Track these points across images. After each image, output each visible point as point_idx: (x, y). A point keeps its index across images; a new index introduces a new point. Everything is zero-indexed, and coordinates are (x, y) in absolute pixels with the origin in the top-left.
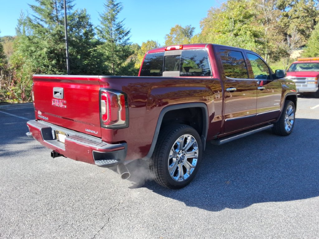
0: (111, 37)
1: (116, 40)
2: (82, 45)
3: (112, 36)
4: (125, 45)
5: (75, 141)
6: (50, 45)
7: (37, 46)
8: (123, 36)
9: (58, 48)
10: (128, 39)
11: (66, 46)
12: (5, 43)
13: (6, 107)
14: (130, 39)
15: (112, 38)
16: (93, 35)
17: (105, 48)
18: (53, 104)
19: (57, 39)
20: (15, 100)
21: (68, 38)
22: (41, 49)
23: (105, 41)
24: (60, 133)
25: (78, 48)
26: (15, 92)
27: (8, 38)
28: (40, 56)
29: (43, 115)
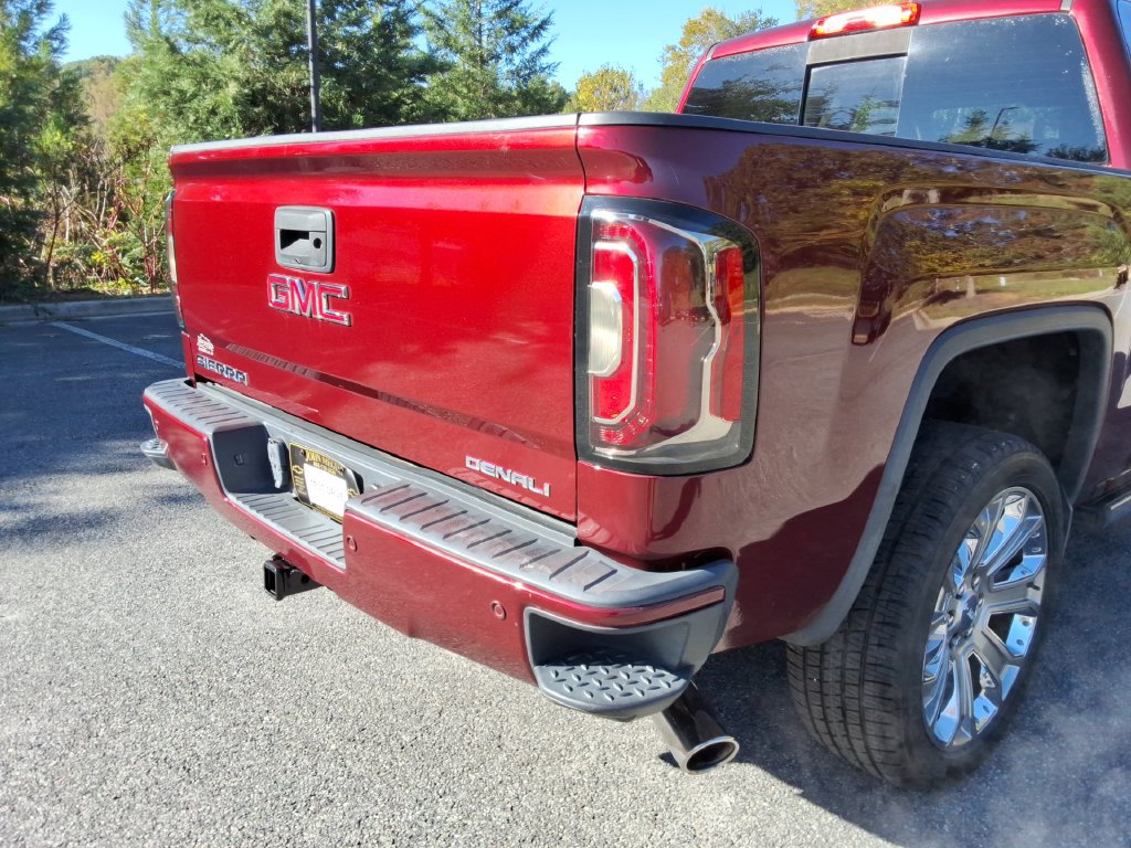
0: (477, 43)
1: (497, 57)
2: (370, 71)
3: (480, 41)
4: (529, 74)
5: (411, 531)
6: (251, 70)
7: (203, 74)
8: (524, 39)
9: (280, 84)
10: (544, 51)
11: (312, 74)
12: (96, 84)
13: (85, 308)
14: (549, 49)
15: (481, 47)
16: (410, 32)
17: (453, 87)
18: (276, 304)
19: (276, 47)
20: (121, 280)
21: (319, 45)
22: (218, 86)
23: (456, 59)
24: (311, 463)
25: (355, 82)
26: (124, 252)
27: (106, 64)
28: (213, 112)
29: (221, 355)
